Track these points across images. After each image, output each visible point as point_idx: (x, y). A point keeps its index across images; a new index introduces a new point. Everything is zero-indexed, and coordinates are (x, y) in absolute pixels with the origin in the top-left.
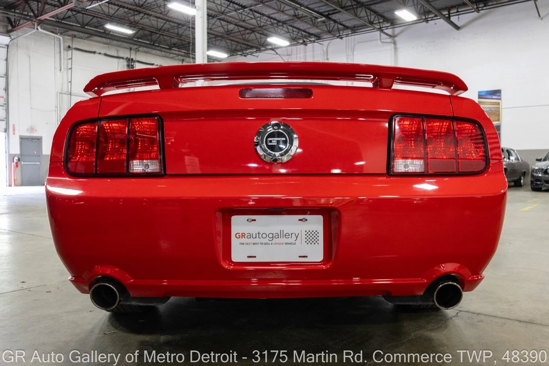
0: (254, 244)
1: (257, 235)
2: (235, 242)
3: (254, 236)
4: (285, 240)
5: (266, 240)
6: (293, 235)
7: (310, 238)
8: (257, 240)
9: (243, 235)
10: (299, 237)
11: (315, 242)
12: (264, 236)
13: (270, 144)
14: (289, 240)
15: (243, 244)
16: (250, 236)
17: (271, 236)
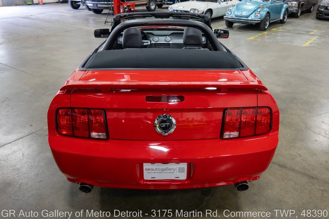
0: (154, 173)
1: (156, 169)
2: (145, 172)
3: (154, 170)
4: (169, 171)
5: (160, 171)
6: (173, 169)
7: (181, 170)
8: (156, 171)
9: (149, 169)
10: (176, 170)
11: (183, 172)
12: (159, 170)
13: (162, 126)
14: (170, 171)
15: (149, 173)
16: (152, 170)
17: (162, 170)
